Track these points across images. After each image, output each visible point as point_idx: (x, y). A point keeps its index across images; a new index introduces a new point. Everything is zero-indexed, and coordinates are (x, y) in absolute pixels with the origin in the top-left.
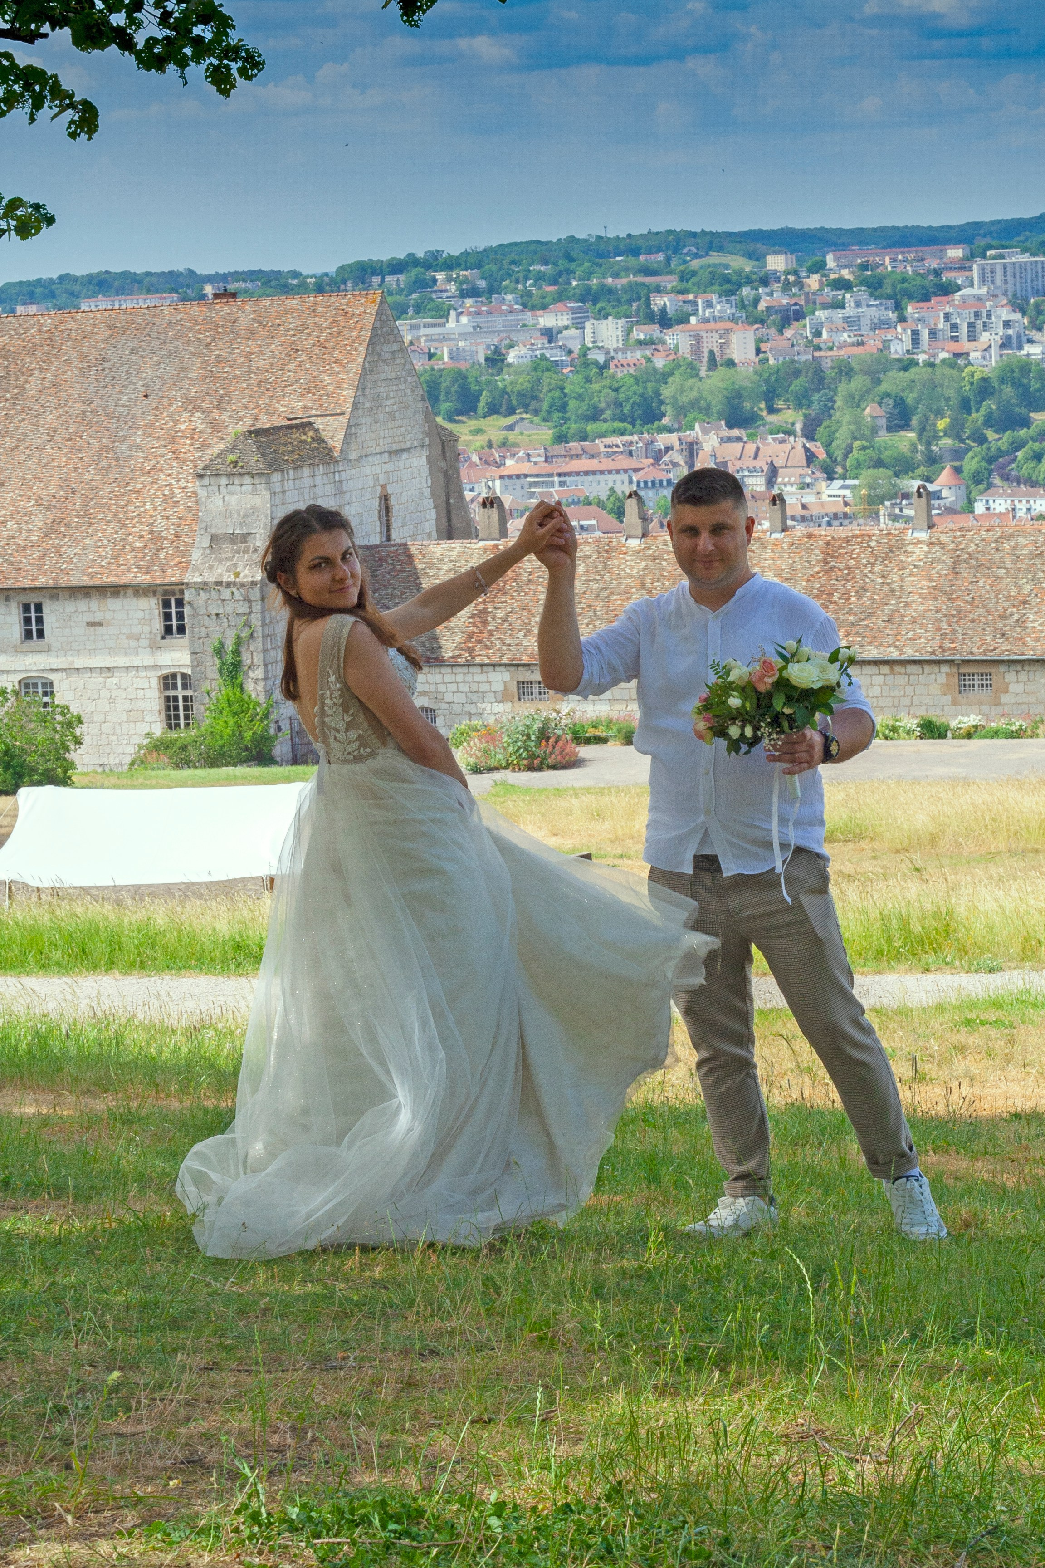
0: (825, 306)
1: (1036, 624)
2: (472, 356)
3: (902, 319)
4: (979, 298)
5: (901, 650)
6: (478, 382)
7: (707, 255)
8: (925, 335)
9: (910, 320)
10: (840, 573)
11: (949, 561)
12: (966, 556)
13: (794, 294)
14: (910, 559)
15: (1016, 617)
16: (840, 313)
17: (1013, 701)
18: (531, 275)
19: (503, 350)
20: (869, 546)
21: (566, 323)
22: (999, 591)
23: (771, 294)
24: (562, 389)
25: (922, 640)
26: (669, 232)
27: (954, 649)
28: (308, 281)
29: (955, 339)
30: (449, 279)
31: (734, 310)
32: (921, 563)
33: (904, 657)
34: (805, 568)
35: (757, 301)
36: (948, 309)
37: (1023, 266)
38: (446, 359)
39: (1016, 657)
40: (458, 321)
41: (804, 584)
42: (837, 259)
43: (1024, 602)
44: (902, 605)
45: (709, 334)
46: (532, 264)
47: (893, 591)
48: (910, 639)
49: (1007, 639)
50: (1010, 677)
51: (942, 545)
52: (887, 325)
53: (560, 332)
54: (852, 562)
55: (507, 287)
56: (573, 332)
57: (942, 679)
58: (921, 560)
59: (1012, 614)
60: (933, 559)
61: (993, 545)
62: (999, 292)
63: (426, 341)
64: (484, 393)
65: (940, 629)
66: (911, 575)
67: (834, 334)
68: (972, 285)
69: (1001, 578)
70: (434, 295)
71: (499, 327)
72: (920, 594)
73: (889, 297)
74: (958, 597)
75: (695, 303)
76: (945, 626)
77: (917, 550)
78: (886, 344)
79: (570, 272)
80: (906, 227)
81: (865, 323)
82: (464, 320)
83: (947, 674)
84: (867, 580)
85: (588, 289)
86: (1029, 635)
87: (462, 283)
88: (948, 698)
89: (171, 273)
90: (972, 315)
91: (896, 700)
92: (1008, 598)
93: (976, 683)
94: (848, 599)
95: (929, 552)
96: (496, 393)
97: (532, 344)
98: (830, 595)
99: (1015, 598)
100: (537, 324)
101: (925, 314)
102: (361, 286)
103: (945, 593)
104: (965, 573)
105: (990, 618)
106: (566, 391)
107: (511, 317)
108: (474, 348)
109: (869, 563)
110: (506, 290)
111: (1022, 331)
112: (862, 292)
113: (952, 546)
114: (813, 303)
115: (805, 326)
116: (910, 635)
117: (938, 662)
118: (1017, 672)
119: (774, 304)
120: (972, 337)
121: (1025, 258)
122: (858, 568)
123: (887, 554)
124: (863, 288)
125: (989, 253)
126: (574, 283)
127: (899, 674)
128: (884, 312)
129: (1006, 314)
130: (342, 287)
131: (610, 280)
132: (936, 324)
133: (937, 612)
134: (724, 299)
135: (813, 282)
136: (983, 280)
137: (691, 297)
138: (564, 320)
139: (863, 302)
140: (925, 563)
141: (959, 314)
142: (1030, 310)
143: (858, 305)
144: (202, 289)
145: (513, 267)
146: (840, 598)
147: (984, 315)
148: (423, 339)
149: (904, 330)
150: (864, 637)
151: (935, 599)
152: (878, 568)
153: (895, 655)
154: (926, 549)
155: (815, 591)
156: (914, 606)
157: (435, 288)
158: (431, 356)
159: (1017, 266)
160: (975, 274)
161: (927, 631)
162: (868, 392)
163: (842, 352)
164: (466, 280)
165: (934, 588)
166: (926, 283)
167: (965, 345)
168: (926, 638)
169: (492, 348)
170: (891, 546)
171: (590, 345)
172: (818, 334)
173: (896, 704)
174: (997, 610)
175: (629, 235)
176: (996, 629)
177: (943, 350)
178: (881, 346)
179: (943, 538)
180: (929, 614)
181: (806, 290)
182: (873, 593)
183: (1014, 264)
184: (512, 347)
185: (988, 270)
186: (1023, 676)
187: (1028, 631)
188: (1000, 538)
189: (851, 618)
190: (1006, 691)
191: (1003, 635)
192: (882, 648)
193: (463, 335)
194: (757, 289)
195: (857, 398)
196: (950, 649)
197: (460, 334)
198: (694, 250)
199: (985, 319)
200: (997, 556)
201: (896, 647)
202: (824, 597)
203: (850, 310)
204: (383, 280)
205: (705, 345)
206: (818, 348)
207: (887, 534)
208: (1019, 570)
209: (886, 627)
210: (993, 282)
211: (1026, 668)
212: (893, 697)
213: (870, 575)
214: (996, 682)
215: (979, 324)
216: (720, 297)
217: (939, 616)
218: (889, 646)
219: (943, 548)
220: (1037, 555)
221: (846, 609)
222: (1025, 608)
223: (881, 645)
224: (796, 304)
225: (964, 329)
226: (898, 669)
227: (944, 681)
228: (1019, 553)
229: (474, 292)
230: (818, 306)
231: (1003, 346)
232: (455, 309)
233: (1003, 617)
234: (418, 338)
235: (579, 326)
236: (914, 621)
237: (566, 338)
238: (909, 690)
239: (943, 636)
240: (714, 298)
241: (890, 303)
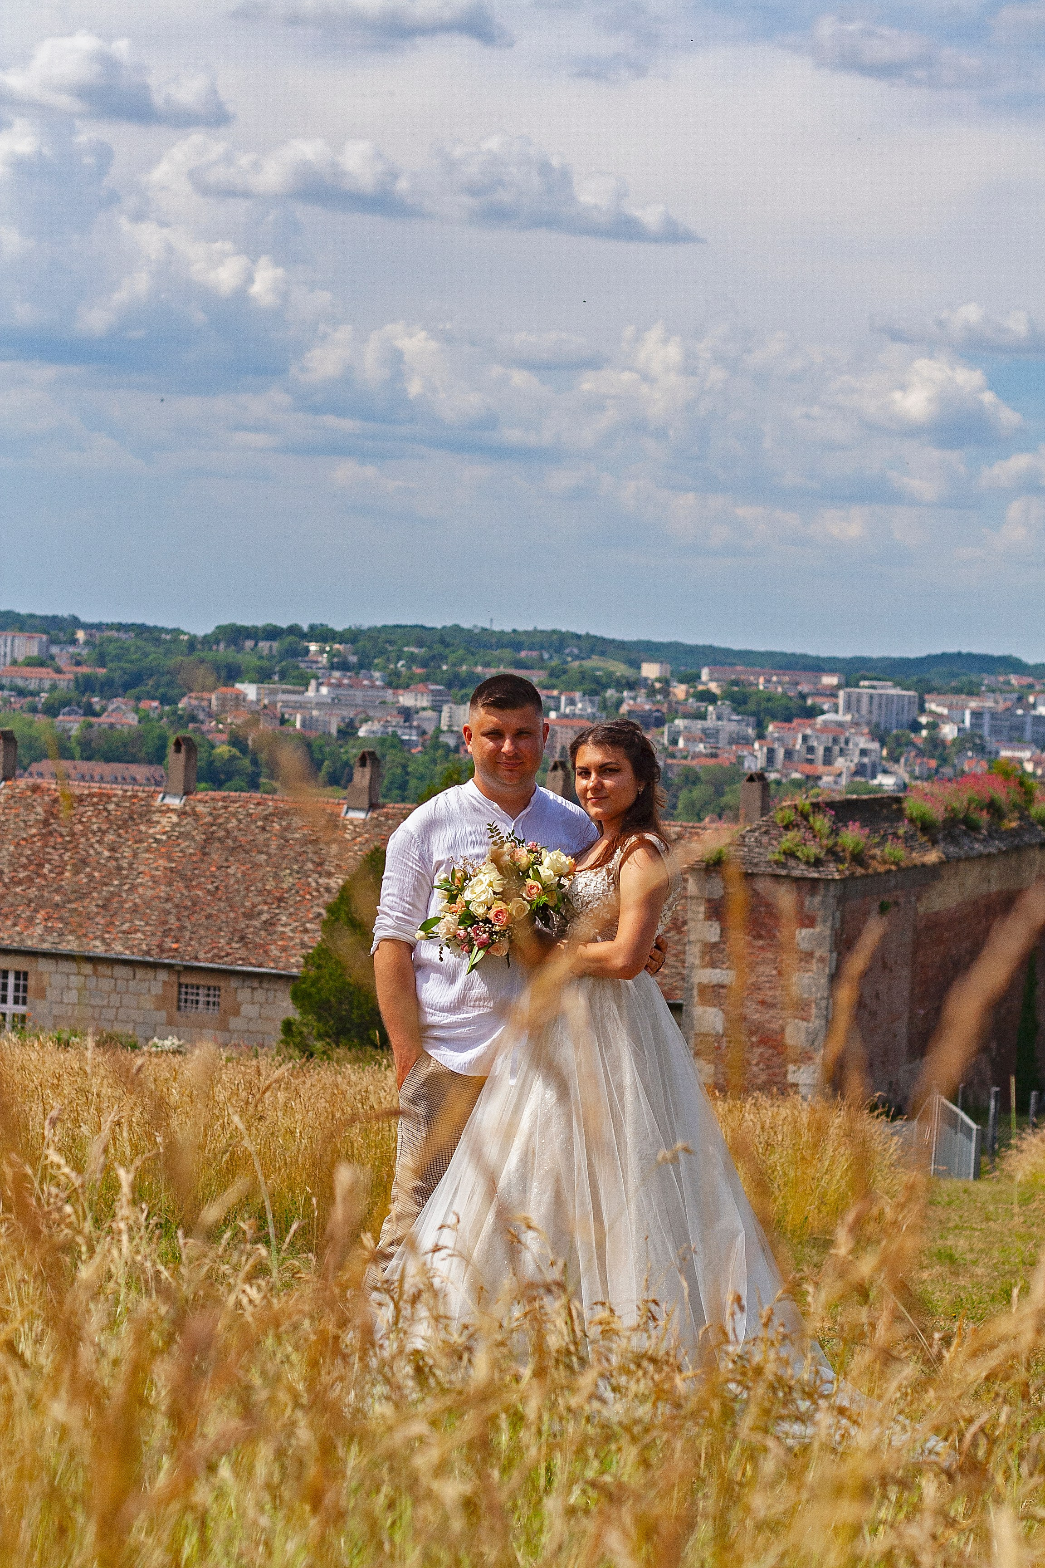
0: (686, 716)
1: (287, 929)
2: (325, 726)
3: (761, 736)
4: (840, 725)
5: (108, 945)
6: (321, 752)
7: (589, 657)
8: (780, 753)
9: (769, 738)
10: (60, 840)
11: (200, 838)
12: (222, 833)
13: (658, 702)
14: (151, 831)
15: (265, 917)
16: (699, 724)
17: (244, 1027)
18: (403, 656)
19: (357, 724)
20: (105, 809)
21: (425, 704)
22: (253, 882)
23: (634, 699)
24: (405, 767)
25: (139, 935)
26: (554, 632)
27: (176, 950)
28: (182, 637)
29: (810, 761)
30: (322, 651)
31: (595, 710)
32: (164, 837)
33: (111, 954)
34: (18, 829)
35: (620, 702)
36: (809, 732)
37: (890, 699)
38: (298, 726)
39: (250, 969)
40: (318, 690)
41: (12, 848)
42: (711, 674)
43: (280, 899)
44: (126, 887)
45: (564, 730)
46: (407, 645)
47: (120, 868)
48: (124, 932)
49: (246, 944)
50: (244, 995)
51: (196, 816)
52: (747, 742)
53: (417, 712)
54: (79, 827)
55: (377, 665)
56: (429, 714)
57: (157, 988)
58: (165, 833)
59: (261, 913)
60: (181, 833)
61: (260, 823)
62: (862, 721)
63: (282, 707)
64: (326, 763)
65: (165, 923)
66: (147, 851)
67: (690, 744)
68: (837, 711)
69: (261, 865)
70: (302, 665)
71: (359, 701)
72: (152, 877)
73: (752, 714)
74: (199, 884)
75: (558, 699)
76: (172, 919)
77: (164, 821)
78: (740, 759)
79: (443, 658)
80: (793, 655)
81: (724, 737)
82: (324, 690)
83: (164, 983)
84: (92, 852)
85: (457, 676)
86: (275, 942)
87: (334, 656)
88: (162, 1016)
89: (55, 618)
90: (831, 740)
91: (97, 1011)
92: (260, 892)
93: (202, 999)
94: (61, 873)
95: (177, 824)
96: (339, 764)
97: (387, 721)
98: (41, 866)
99: (269, 892)
100: (398, 702)
101: (785, 735)
102: (233, 647)
103: (183, 877)
104: (216, 855)
105: (232, 915)
106: (410, 769)
107: (370, 693)
108: (327, 718)
109: (100, 830)
110: (377, 668)
111: (878, 761)
112: (725, 706)
113: (208, 819)
114: (675, 711)
115: (663, 733)
116: (126, 926)
117: (155, 966)
118: (253, 989)
119: (637, 708)
120: (828, 760)
121: (897, 691)
122: (84, 835)
123: (125, 821)
124: (727, 703)
125: (862, 683)
126: (445, 668)
127: (104, 976)
128: (744, 727)
129: (863, 743)
130: (215, 647)
131: (479, 669)
132: (794, 745)
133: (167, 900)
134: (587, 698)
135: (680, 691)
136: (848, 708)
137: (555, 693)
138: (424, 702)
139: (725, 716)
140: (169, 837)
141: (817, 738)
142: (890, 741)
143: (719, 718)
144: (74, 633)
145: (387, 646)
146: (51, 871)
147: (842, 740)
148: (279, 705)
149: (761, 747)
150: (66, 924)
151: (170, 884)
152: (110, 837)
153: (99, 949)
154: (175, 819)
155: (24, 860)
156: (141, 890)
157: (307, 659)
158: (283, 721)
159: (884, 698)
160: (841, 701)
161: (147, 924)
162: (708, 803)
163: (694, 762)
164: (338, 654)
165: (171, 870)
166: (792, 704)
167: (820, 768)
168: (144, 933)
169: (347, 720)
170: (132, 812)
171: (445, 728)
172: (674, 742)
173: (97, 1015)
174: (243, 906)
175: (514, 631)
176: (235, 930)
177: (797, 771)
178: (734, 761)
179: (200, 808)
180: (157, 903)
181: (671, 698)
182: (94, 869)
183: (881, 695)
184: (366, 721)
185: (854, 698)
186: (260, 995)
187: (275, 937)
188: (271, 814)
189: (57, 898)
190: (237, 1013)
191: (242, 938)
192: (85, 940)
193: (319, 705)
194: (622, 692)
195: (698, 807)
196: (171, 950)
197: (317, 704)
198: (576, 651)
199: (843, 745)
200: (261, 837)
201: (103, 940)
202: (32, 868)
203: (711, 722)
204: (256, 645)
205: (559, 740)
206: (673, 756)
207: (132, 797)
208: (285, 857)
209: (97, 914)
210: (858, 711)
211: (265, 985)
212: (93, 1007)
213: (96, 846)
214: (225, 1000)
215: (836, 749)
216: (584, 695)
217: (169, 906)
218: (96, 938)
219: (196, 820)
220: (311, 842)
221: (55, 886)
222: (278, 907)
223: (85, 935)
224: (658, 711)
225: (820, 752)
226: (103, 969)
227: (160, 992)
228: (290, 836)
229: (344, 666)
230: (680, 715)
231: (856, 773)
232: (317, 678)
233: (249, 916)
234: (274, 703)
235: (437, 708)
236: (135, 909)
237: (421, 719)
238: (115, 999)
239: (166, 933)
240: (578, 695)
241: (752, 720)
